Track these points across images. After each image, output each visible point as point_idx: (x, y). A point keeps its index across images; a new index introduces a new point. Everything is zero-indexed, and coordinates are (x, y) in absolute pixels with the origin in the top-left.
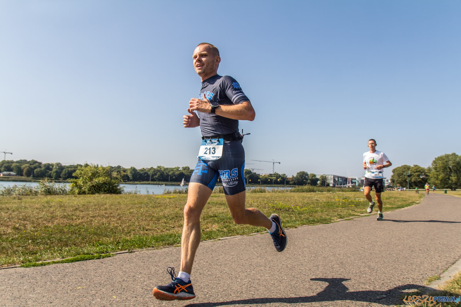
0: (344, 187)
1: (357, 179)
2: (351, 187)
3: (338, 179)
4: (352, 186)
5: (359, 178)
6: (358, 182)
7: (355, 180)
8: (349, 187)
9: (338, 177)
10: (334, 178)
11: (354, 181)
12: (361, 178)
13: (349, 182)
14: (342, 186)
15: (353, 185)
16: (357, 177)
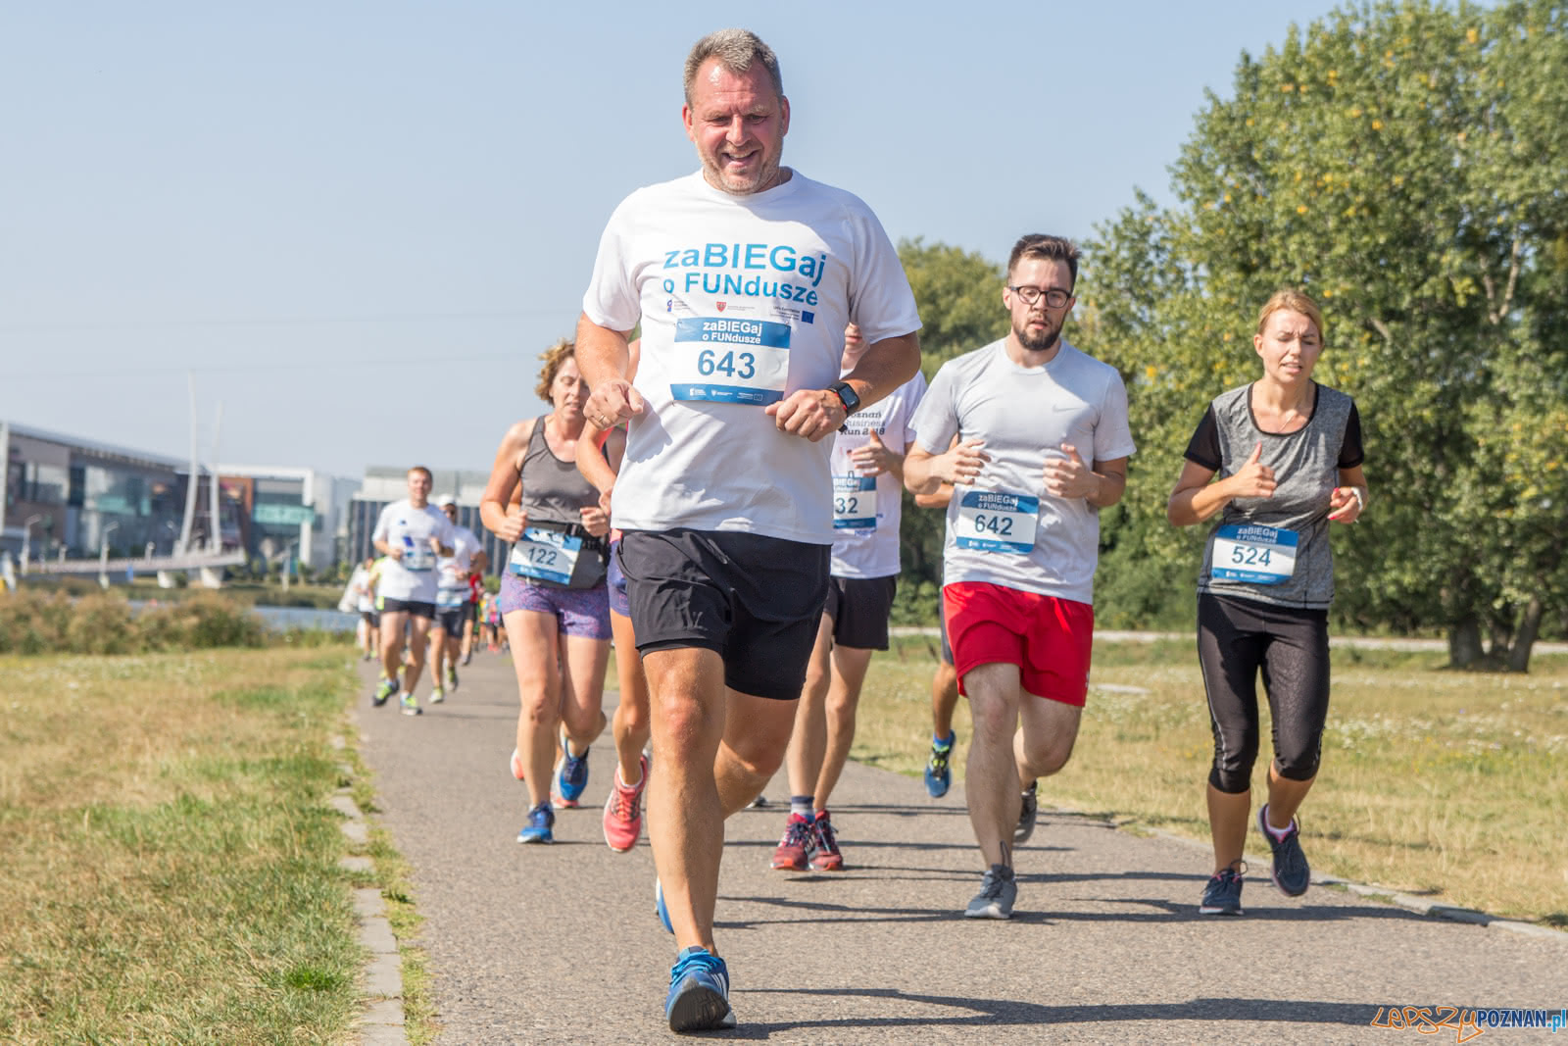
0: (117, 578)
1: (307, 500)
2: (210, 581)
3: (77, 477)
4: (227, 574)
5: (337, 485)
6: (318, 526)
7: (294, 500)
8: (182, 580)
9: (79, 460)
10: (15, 461)
11: (270, 515)
12: (359, 486)
13: (202, 527)
14: (102, 565)
15: (239, 557)
16: (308, 475)
